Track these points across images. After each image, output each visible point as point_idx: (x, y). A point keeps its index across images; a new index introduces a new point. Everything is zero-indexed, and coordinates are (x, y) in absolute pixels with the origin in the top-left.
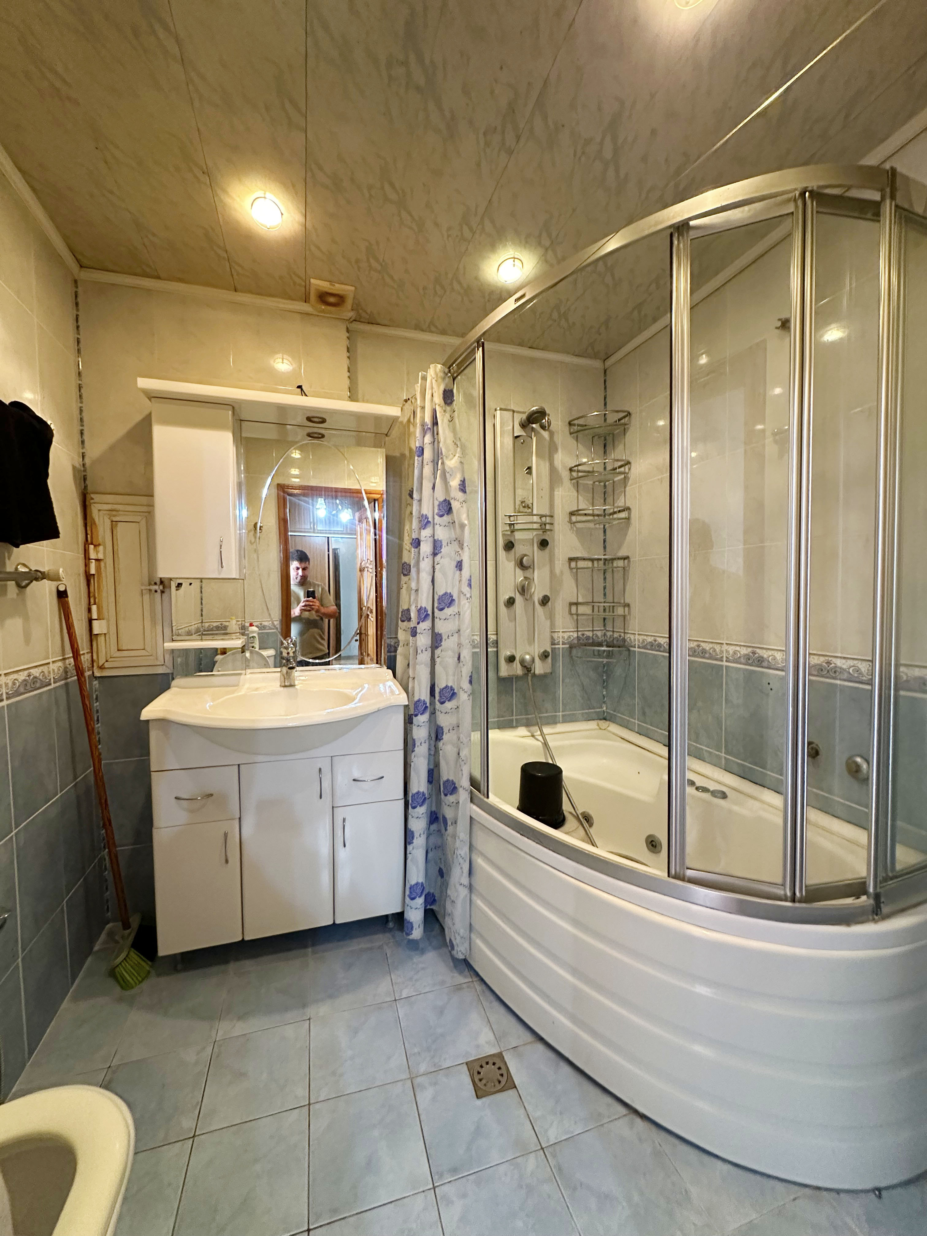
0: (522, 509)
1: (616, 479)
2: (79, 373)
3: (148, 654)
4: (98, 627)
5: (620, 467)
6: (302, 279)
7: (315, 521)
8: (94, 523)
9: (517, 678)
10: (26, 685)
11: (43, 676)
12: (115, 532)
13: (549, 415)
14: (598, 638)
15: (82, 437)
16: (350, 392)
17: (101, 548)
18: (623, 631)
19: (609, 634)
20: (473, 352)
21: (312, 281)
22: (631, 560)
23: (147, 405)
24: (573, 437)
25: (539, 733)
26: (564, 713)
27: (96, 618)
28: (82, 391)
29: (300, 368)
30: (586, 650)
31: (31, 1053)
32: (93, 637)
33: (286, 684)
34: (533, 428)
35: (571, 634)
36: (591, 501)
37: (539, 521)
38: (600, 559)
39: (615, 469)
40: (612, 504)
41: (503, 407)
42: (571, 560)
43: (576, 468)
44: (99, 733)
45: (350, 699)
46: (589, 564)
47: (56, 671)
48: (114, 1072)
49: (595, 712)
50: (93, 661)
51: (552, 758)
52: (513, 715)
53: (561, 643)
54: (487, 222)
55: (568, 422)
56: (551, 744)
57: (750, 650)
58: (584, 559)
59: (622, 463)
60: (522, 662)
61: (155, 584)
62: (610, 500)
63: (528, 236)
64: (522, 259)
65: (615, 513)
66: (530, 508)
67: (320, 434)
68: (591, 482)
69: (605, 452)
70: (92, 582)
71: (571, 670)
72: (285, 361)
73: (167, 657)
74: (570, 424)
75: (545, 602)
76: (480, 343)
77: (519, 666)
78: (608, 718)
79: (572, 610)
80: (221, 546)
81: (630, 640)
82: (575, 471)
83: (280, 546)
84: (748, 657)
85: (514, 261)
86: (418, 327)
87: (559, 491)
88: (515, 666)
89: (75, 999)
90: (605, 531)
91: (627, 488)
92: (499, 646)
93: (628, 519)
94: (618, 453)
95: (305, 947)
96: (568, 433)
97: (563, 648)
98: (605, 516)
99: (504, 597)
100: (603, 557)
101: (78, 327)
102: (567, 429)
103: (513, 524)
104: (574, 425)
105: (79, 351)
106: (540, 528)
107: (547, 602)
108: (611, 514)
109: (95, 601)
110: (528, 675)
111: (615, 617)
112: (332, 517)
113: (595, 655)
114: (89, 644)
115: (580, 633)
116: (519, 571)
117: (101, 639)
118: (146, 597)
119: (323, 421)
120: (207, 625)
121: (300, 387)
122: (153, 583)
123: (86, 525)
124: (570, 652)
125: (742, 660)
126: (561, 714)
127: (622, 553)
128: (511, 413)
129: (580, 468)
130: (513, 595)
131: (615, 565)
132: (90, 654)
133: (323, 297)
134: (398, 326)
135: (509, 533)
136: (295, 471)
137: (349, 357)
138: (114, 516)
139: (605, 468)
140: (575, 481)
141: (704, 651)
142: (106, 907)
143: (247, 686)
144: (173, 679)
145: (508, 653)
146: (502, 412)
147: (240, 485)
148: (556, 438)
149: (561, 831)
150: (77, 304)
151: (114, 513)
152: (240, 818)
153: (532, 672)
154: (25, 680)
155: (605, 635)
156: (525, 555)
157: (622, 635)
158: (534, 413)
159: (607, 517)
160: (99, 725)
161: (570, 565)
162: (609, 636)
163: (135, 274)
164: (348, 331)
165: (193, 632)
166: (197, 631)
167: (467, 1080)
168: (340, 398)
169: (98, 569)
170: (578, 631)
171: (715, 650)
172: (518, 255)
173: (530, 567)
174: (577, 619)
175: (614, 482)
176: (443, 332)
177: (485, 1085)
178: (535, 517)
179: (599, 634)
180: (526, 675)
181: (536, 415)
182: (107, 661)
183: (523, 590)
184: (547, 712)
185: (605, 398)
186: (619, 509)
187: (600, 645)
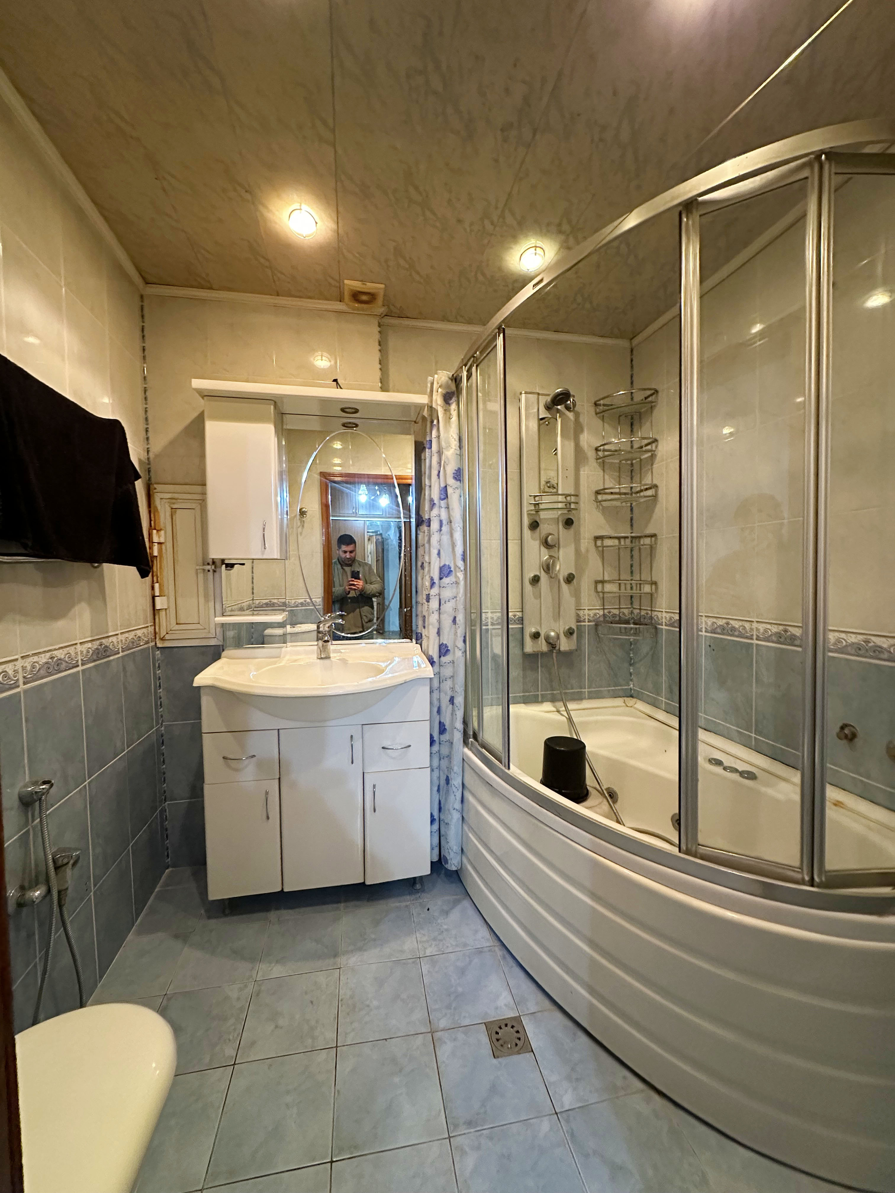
0: (547, 489)
1: (643, 457)
2: (145, 378)
3: (202, 628)
4: (160, 603)
5: (646, 445)
6: (336, 281)
7: (357, 506)
8: (156, 510)
9: (543, 654)
10: (98, 653)
11: (113, 645)
12: (174, 518)
13: (574, 397)
14: (626, 616)
15: (147, 434)
16: (381, 383)
17: (162, 532)
18: (650, 609)
19: (636, 612)
20: (494, 338)
21: (346, 282)
22: (659, 537)
23: (202, 403)
24: (599, 418)
25: (564, 708)
26: (589, 690)
27: (158, 595)
28: (147, 394)
29: (336, 363)
30: (613, 627)
31: (101, 977)
32: (156, 611)
33: (322, 656)
34: (558, 409)
35: (597, 611)
36: (618, 480)
37: (564, 500)
38: (627, 537)
39: (642, 447)
40: (639, 482)
41: (528, 390)
42: (597, 538)
43: (602, 448)
44: (160, 698)
45: (381, 671)
46: (616, 542)
47: (124, 641)
48: (169, 999)
49: (622, 689)
50: (155, 633)
51: (577, 734)
52: (538, 691)
53: (587, 620)
54: (507, 214)
55: (593, 402)
56: (575, 719)
57: (781, 628)
58: (610, 538)
59: (649, 441)
60: (547, 639)
61: (208, 564)
62: (637, 478)
63: (548, 225)
64: (544, 247)
65: (641, 491)
66: (555, 488)
67: (354, 424)
68: (618, 461)
69: (632, 431)
70: (155, 562)
71: (597, 648)
72: (324, 358)
73: (218, 630)
74: (596, 404)
75: (570, 580)
76: (501, 329)
77: (544, 641)
78: (634, 695)
79: (598, 588)
80: (264, 529)
81: (658, 617)
82: (600, 451)
83: (323, 530)
84: (779, 635)
85: (535, 250)
86: (445, 319)
87: (584, 471)
88: (540, 642)
89: (139, 933)
90: (632, 510)
91: (654, 466)
92: (525, 622)
93: (655, 496)
94: (645, 432)
95: (339, 902)
96: (594, 413)
97: (588, 625)
98: (631, 494)
99: (529, 575)
100: (629, 535)
101: (143, 336)
102: (592, 410)
103: (538, 504)
104: (600, 405)
105: (144, 357)
106: (565, 507)
107: (573, 580)
108: (637, 492)
109: (157, 579)
110: (553, 652)
111: (642, 595)
112: (371, 501)
113: (621, 632)
114: (152, 616)
115: (606, 611)
116: (543, 549)
117: (163, 613)
118: (201, 576)
119: (356, 411)
120: (257, 602)
121: (335, 380)
122: (206, 563)
123: (150, 512)
124: (596, 629)
125: (774, 638)
126: (586, 690)
127: (649, 531)
128: (536, 396)
129: (606, 447)
130: (538, 574)
131: (642, 543)
132: (153, 627)
133: (356, 296)
134: (425, 318)
135: (534, 512)
136: (337, 461)
137: (380, 350)
138: (174, 504)
139: (632, 447)
140: (601, 460)
141: (733, 629)
142: (166, 854)
143: (287, 657)
144: (223, 650)
145: (533, 630)
146: (528, 395)
147: (281, 473)
148: (581, 419)
149: (583, 806)
150: (143, 316)
151: (174, 501)
152: (279, 779)
153: (557, 648)
154: (97, 649)
155: (632, 612)
156: (550, 534)
157: (649, 612)
158: (558, 395)
159: (634, 495)
160: (161, 690)
161: (596, 543)
162: (636, 614)
163: (192, 287)
164: (380, 325)
165: (245, 608)
166: (249, 607)
167: (485, 1039)
168: (372, 389)
169: (160, 551)
170: (604, 609)
171: (744, 628)
172: (539, 243)
173: (555, 546)
174: (603, 598)
175: (641, 460)
176: (470, 322)
177: (502, 1046)
178: (560, 497)
179: (626, 611)
180: (551, 651)
181: (561, 397)
182: (167, 633)
183: (548, 568)
184: (572, 689)
185: (632, 377)
186: (645, 487)
187: (627, 622)
